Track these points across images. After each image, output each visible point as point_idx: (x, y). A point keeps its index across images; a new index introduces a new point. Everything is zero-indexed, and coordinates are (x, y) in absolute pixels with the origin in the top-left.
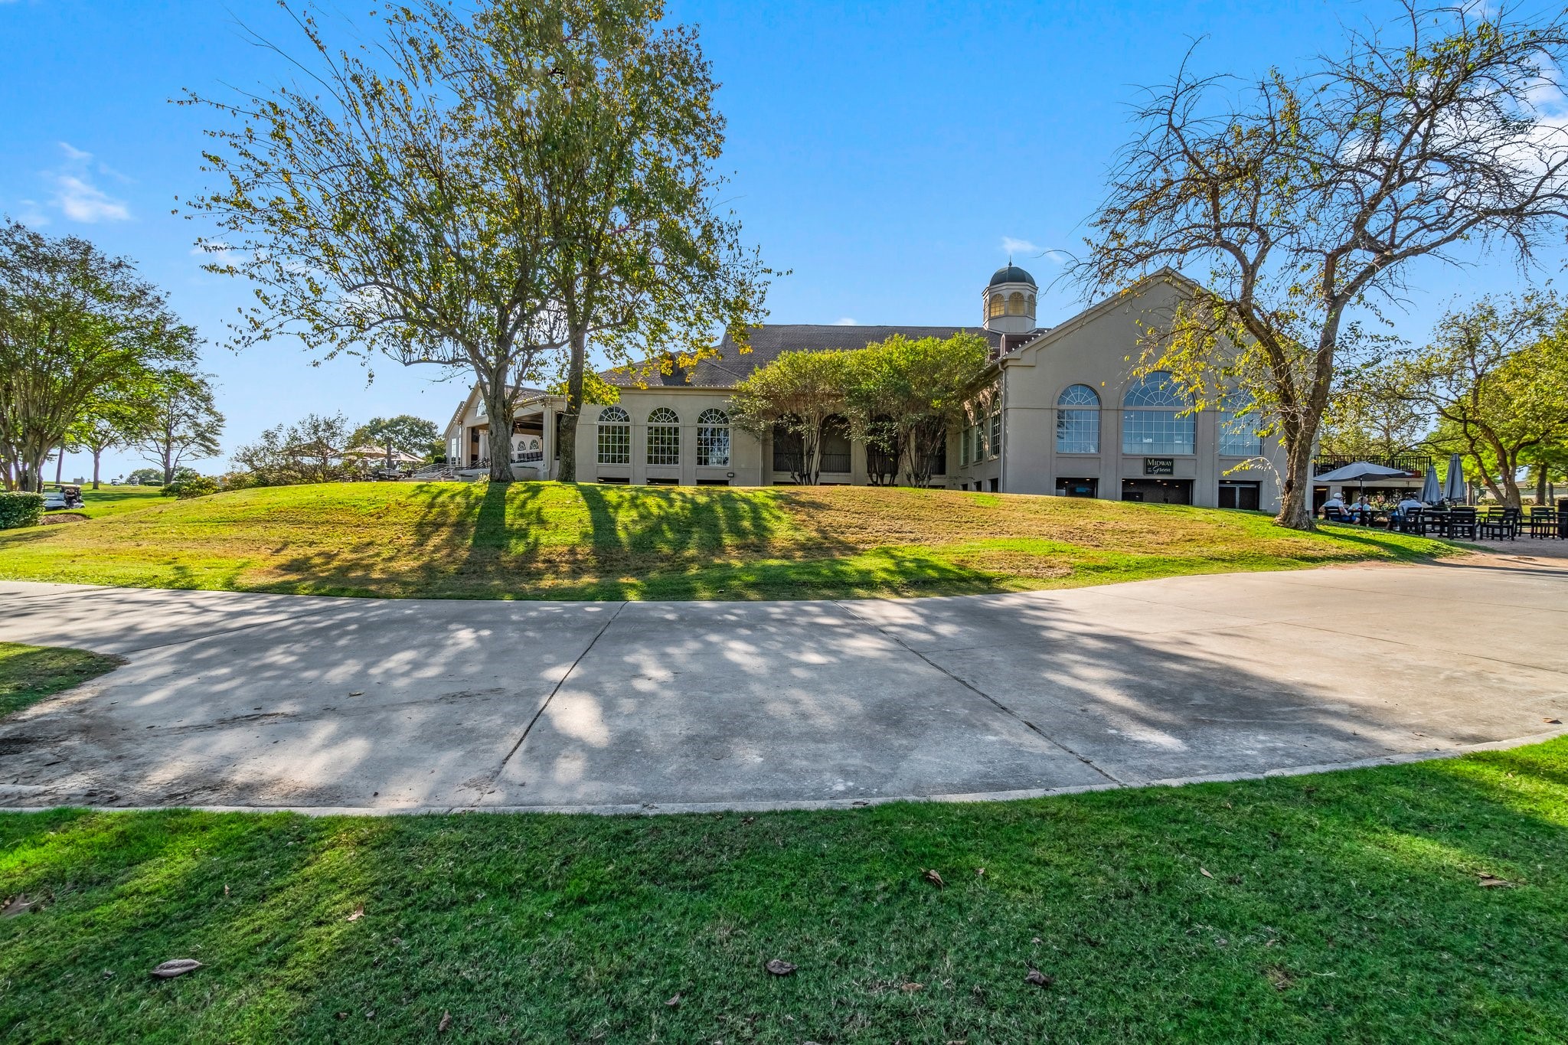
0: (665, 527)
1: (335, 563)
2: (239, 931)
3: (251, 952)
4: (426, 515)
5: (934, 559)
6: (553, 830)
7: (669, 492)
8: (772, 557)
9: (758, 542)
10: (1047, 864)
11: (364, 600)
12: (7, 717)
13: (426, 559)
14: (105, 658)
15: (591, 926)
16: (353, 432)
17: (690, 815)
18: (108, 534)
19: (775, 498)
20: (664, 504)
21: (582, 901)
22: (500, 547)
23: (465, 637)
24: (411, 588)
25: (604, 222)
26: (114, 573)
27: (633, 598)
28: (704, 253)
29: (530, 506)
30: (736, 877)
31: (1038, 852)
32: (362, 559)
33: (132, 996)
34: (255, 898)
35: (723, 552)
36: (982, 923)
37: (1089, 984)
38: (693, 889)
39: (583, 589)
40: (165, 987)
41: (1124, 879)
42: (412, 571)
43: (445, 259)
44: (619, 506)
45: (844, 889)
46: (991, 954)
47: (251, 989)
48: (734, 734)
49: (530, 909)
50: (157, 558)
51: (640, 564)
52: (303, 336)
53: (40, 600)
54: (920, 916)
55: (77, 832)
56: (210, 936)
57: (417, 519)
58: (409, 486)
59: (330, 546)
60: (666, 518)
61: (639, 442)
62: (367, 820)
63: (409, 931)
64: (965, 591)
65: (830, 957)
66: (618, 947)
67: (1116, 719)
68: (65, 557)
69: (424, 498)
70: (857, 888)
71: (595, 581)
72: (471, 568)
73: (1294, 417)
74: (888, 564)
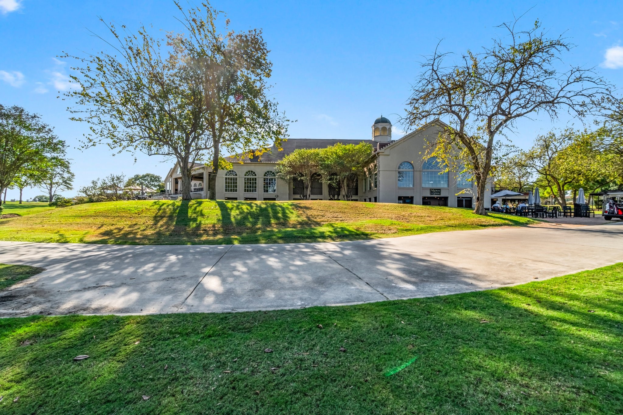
0: (249, 217)
1: (122, 232)
2: (100, 348)
3: (104, 353)
4: (157, 213)
5: (348, 227)
6: (202, 317)
7: (251, 203)
8: (289, 227)
9: (284, 222)
10: (356, 322)
11: (134, 246)
12: (4, 289)
13: (157, 230)
14: (37, 268)
15: (212, 343)
16: (128, 180)
17: (247, 312)
18: (30, 222)
19: (291, 205)
20: (249, 208)
21: (210, 336)
22: (186, 225)
23: (173, 258)
24: (152, 241)
25: (226, 101)
26: (35, 237)
27: (236, 243)
28: (264, 114)
29: (198, 209)
30: (259, 328)
31: (355, 319)
32: (133, 230)
33: (68, 365)
34: (104, 339)
35: (271, 226)
36: (331, 337)
37: (357, 351)
38: (245, 332)
39: (217, 240)
40: (78, 362)
41: (377, 325)
42: (152, 234)
43: (165, 115)
44: (232, 209)
45: (292, 330)
46: (332, 345)
47: (106, 362)
48: (266, 288)
49: (193, 339)
50: (51, 231)
51: (239, 231)
52: (109, 145)
53: (7, 248)
54: (313, 336)
55: (41, 322)
56: (91, 349)
57: (154, 215)
58: (151, 202)
59: (120, 225)
60: (250, 213)
61: (241, 184)
62: (139, 316)
63: (155, 346)
64: (357, 239)
65: (284, 348)
66: (220, 347)
67: (396, 281)
68: (14, 231)
69: (157, 206)
70: (296, 330)
71: (222, 237)
72: (175, 233)
73: (479, 174)
74: (331, 229)
